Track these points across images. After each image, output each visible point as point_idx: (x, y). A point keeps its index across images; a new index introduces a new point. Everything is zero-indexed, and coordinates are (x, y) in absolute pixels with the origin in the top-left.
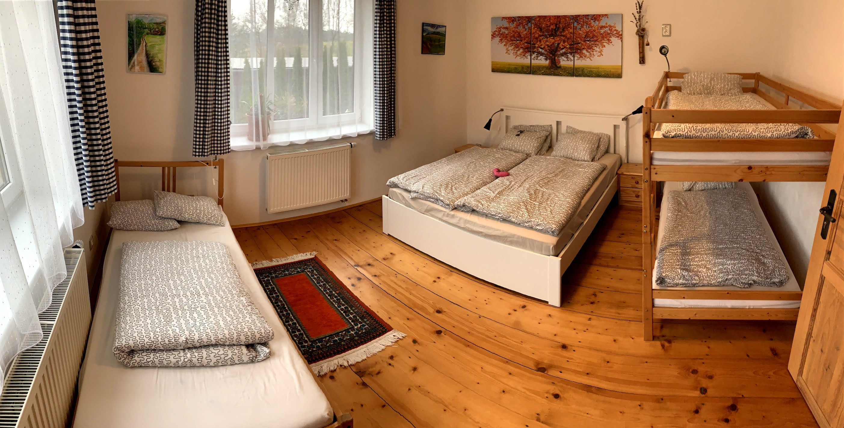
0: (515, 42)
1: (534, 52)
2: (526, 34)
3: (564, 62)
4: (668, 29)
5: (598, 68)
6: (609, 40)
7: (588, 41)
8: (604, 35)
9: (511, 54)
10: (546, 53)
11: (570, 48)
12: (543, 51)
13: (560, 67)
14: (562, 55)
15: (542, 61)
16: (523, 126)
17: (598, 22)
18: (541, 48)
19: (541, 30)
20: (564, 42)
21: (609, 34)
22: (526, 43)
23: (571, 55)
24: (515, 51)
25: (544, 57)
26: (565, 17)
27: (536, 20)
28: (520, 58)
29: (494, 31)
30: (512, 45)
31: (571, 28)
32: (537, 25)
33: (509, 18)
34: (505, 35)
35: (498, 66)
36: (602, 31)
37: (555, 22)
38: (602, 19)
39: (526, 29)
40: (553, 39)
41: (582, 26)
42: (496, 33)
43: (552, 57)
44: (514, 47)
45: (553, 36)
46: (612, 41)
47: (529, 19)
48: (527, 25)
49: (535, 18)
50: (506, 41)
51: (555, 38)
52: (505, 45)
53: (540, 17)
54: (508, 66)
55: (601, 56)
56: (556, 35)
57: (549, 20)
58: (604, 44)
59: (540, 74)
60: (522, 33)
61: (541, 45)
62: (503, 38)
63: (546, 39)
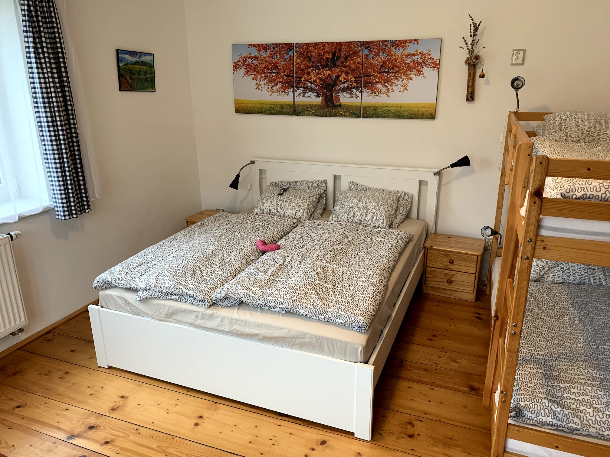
0: (269, 74)
1: (298, 88)
2: (286, 64)
3: (345, 99)
4: (521, 55)
5: (401, 106)
6: (419, 71)
7: (386, 72)
8: (412, 65)
9: (264, 90)
10: (317, 88)
11: (356, 82)
12: (313, 86)
13: (340, 106)
14: (344, 90)
15: (312, 99)
16: (285, 182)
17: (403, 49)
18: (311, 83)
19: (310, 60)
20: (347, 74)
21: (418, 63)
22: (286, 76)
23: (357, 90)
24: (270, 87)
25: (315, 94)
26: (349, 43)
27: (302, 47)
28: (278, 95)
29: (237, 62)
30: (265, 79)
31: (359, 57)
32: (303, 54)
33: (258, 45)
34: (253, 66)
35: (243, 105)
36: (408, 61)
37: (333, 50)
38: (408, 46)
39: (285, 58)
40: (329, 70)
41: (377, 54)
42: (240, 63)
43: (326, 94)
44: (267, 81)
45: (329, 67)
46: (423, 72)
47: (290, 47)
48: (287, 53)
49: (300, 46)
50: (255, 73)
51: (332, 69)
52: (253, 79)
53: (307, 44)
54: (259, 106)
55: (406, 91)
56: (334, 65)
57: (322, 48)
58: (411, 76)
59: (308, 116)
60: (280, 63)
61: (311, 79)
62: (251, 69)
63: (317, 71)
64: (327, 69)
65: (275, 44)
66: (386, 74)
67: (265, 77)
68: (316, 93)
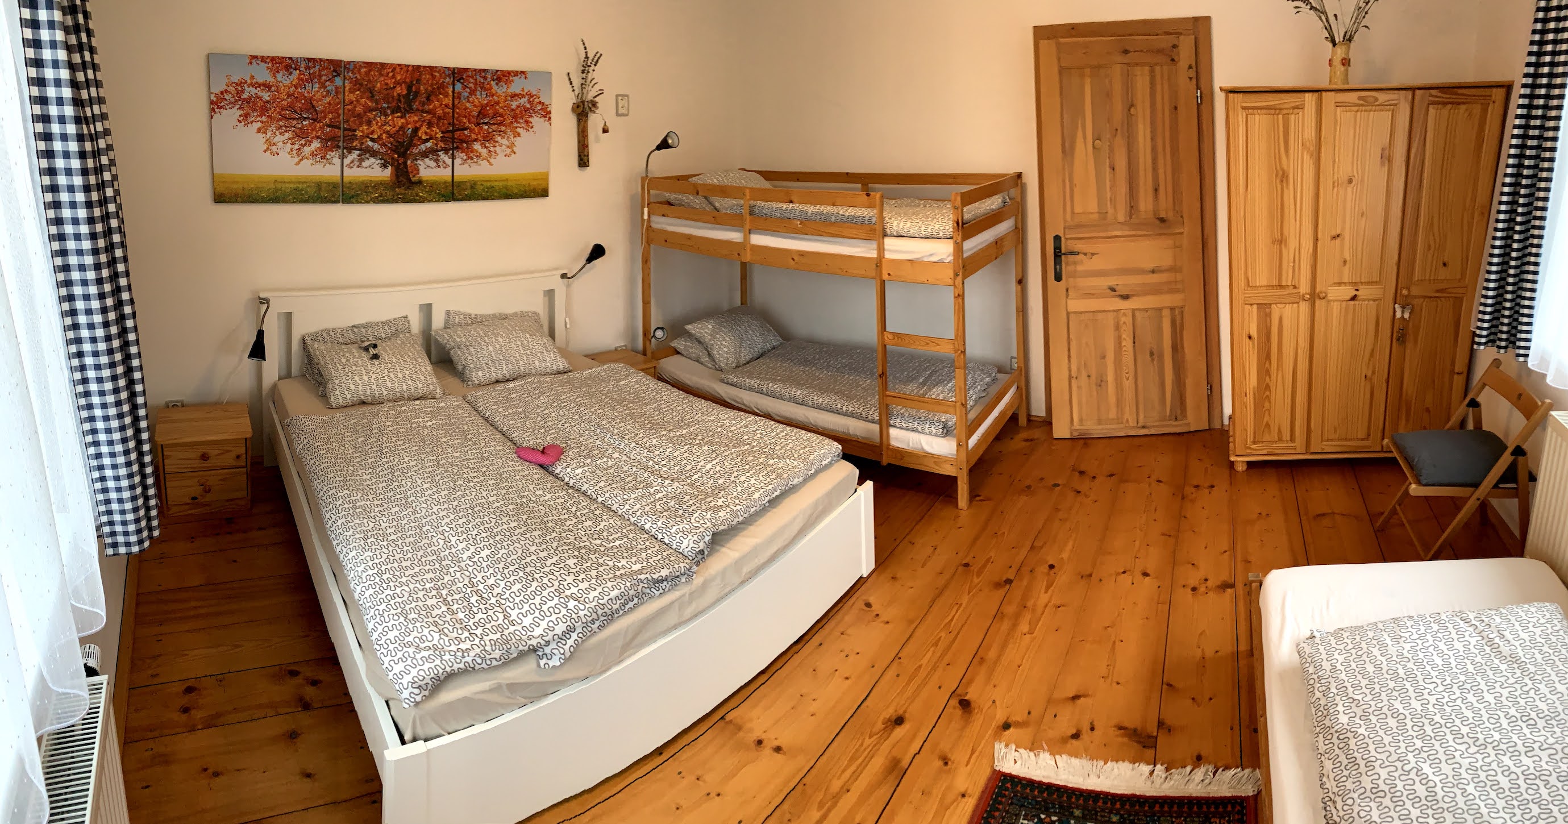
0: (295, 122)
1: (350, 150)
2: (327, 103)
3: (428, 170)
5: (507, 180)
7: (486, 124)
8: (518, 112)
10: (383, 150)
11: (444, 139)
12: (376, 146)
13: (420, 182)
14: (425, 155)
15: (374, 171)
18: (372, 140)
19: (372, 98)
20: (430, 125)
21: (526, 110)
22: (328, 126)
23: (447, 153)
24: (296, 147)
25: (379, 161)
26: (432, 69)
27: (359, 71)
28: (312, 164)
29: (222, 93)
30: (286, 131)
31: (446, 96)
32: (361, 85)
33: (273, 59)
34: (260, 104)
35: (235, 186)
36: (514, 105)
37: (408, 80)
38: (512, 81)
39: (328, 91)
40: (401, 117)
41: (472, 92)
42: (228, 97)
43: (398, 161)
44: (291, 136)
45: (401, 112)
46: (534, 124)
47: (337, 67)
48: (330, 80)
49: (355, 67)
50: (264, 119)
51: (407, 115)
52: (259, 130)
53: (368, 66)
54: (272, 186)
55: (513, 155)
56: (410, 110)
57: (391, 74)
58: (518, 130)
59: (368, 202)
60: (319, 100)
61: (372, 132)
62: (254, 110)
63: (383, 118)
64: (399, 114)
65: (309, 60)
66: (486, 127)
67: (286, 127)
68: (381, 159)
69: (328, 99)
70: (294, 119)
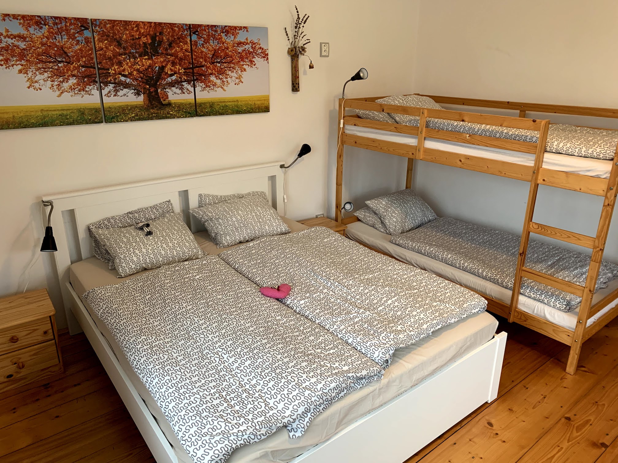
0: (51, 64)
1: (106, 84)
2: (81, 50)
5: (237, 101)
6: (251, 62)
7: (219, 63)
8: (244, 54)
10: (135, 83)
11: (186, 74)
12: (128, 80)
13: (169, 104)
14: (172, 85)
17: (233, 37)
18: (124, 76)
19: (119, 45)
20: (174, 64)
21: (250, 53)
22: (83, 67)
23: (189, 83)
24: (56, 83)
25: (133, 91)
26: (172, 25)
27: (105, 26)
28: (72, 96)
30: (45, 72)
31: (186, 43)
32: (108, 36)
33: (23, 17)
34: (17, 51)
35: (6, 116)
36: (240, 49)
37: (151, 33)
38: (238, 33)
39: (78, 41)
40: (149, 59)
41: (206, 41)
43: (149, 90)
44: (50, 75)
45: (148, 55)
46: (256, 62)
47: (84, 23)
48: (80, 33)
49: (101, 23)
50: (23, 62)
51: (154, 58)
52: (20, 71)
53: (113, 22)
54: (39, 113)
55: (241, 83)
56: (156, 53)
57: (136, 29)
58: (244, 66)
59: (127, 121)
60: (70, 48)
61: (124, 70)
62: (13, 56)
63: (132, 60)
64: (146, 57)
65: (56, 18)
66: (219, 65)
67: (44, 68)
68: (134, 90)
69: (78, 47)
70: (50, 62)
